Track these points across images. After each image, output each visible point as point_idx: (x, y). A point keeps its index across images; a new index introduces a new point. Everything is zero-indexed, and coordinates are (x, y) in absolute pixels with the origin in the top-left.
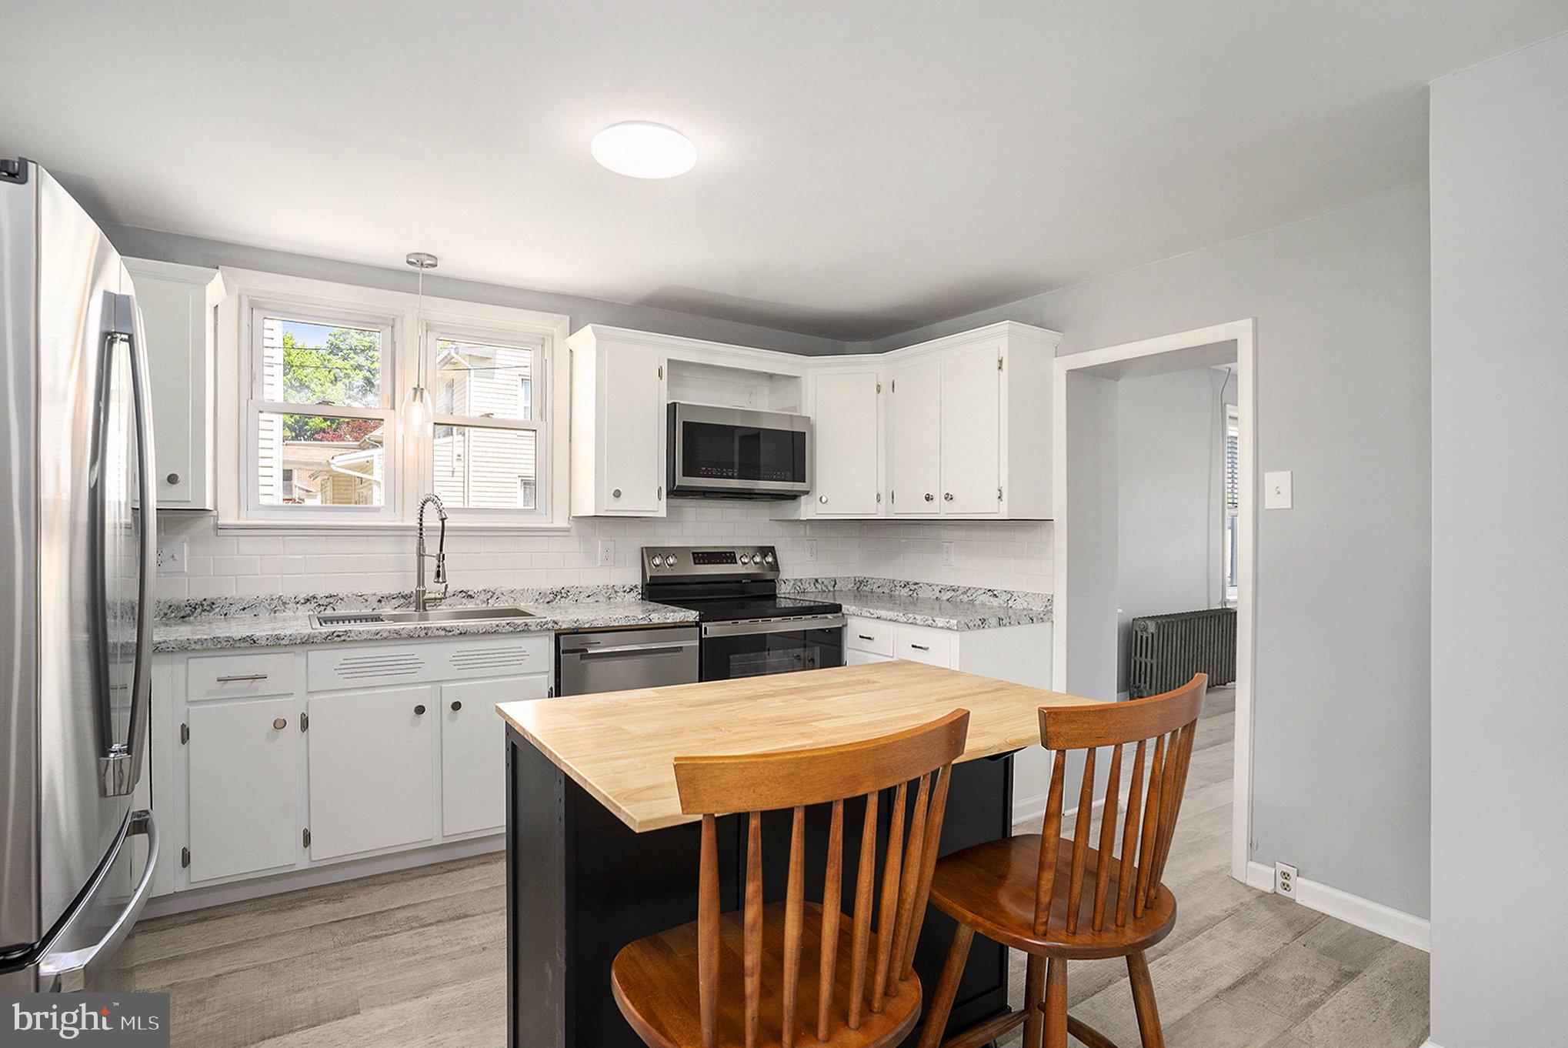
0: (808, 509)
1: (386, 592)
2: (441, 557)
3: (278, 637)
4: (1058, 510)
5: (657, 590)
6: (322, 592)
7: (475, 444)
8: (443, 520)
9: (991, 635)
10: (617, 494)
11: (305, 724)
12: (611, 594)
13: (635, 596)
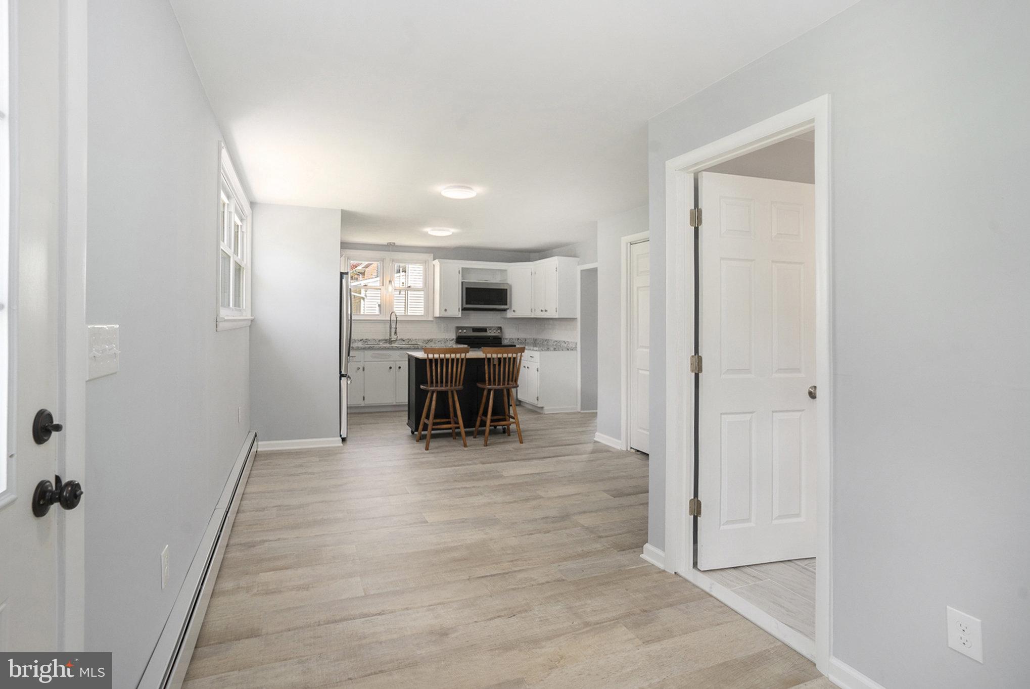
0: (510, 314)
1: (381, 339)
2: (396, 328)
3: (358, 347)
4: (578, 316)
5: (460, 340)
6: (364, 338)
7: (411, 301)
8: (396, 318)
9: (551, 354)
10: (446, 310)
11: (364, 369)
12: (446, 341)
13: (454, 342)
